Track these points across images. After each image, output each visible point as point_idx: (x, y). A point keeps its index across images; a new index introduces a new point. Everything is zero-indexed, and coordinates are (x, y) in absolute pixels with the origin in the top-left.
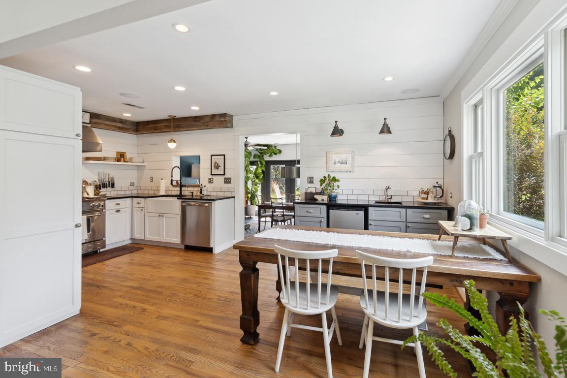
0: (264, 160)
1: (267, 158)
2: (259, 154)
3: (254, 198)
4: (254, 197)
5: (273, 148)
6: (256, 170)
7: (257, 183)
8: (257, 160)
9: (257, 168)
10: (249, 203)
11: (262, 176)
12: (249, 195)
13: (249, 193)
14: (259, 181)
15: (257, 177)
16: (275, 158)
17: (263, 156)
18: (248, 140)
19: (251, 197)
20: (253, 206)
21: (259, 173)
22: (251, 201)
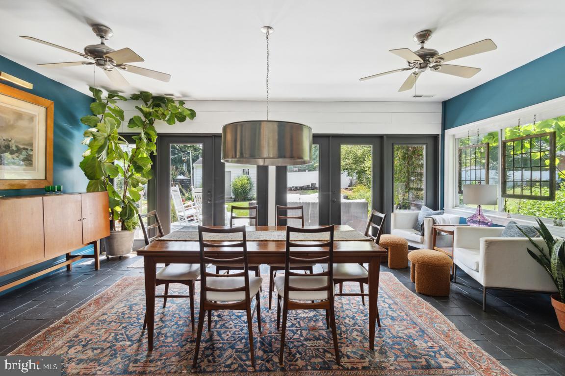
0: (155, 132)
1: (162, 127)
2: (144, 119)
3: (131, 215)
4: (131, 211)
5: (177, 104)
6: (136, 152)
7: (138, 182)
8: (136, 130)
9: (138, 148)
10: (118, 225)
11: (149, 166)
12: (119, 209)
13: (117, 203)
14: (143, 176)
15: (139, 169)
16: (178, 128)
17: (151, 123)
18: (105, 42)
19: (123, 214)
20: (126, 233)
21: (142, 158)
22: (123, 222)
